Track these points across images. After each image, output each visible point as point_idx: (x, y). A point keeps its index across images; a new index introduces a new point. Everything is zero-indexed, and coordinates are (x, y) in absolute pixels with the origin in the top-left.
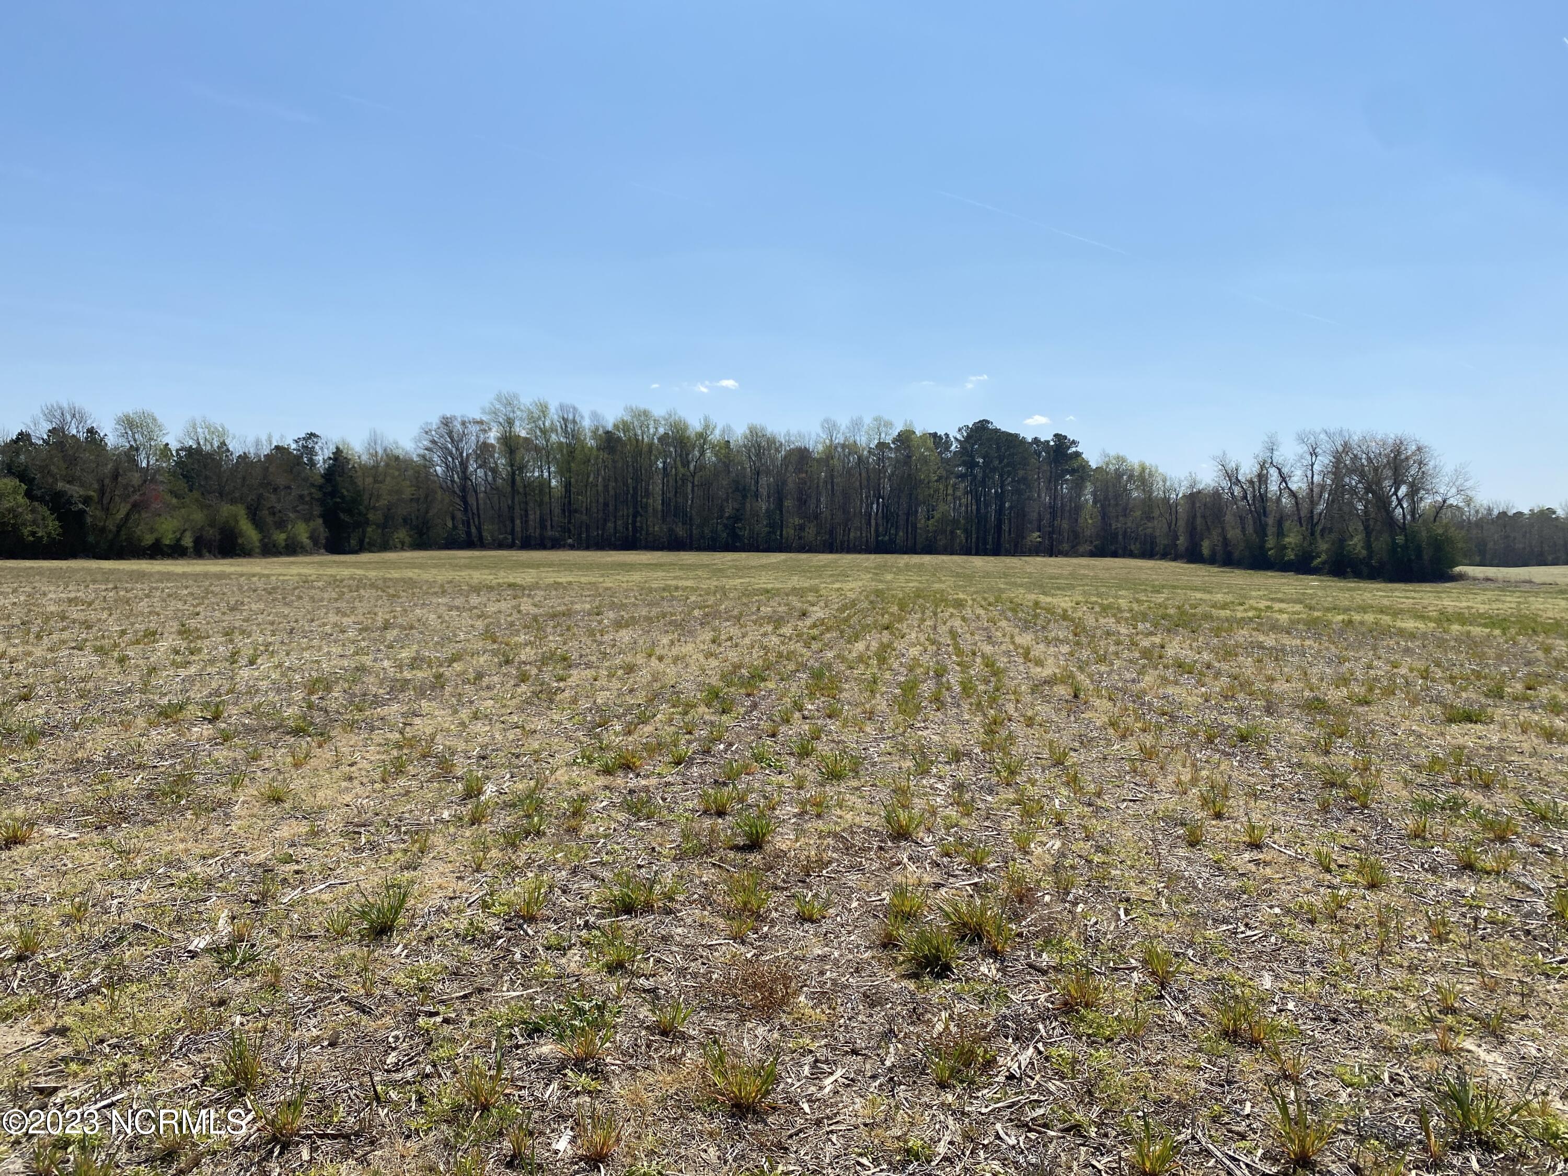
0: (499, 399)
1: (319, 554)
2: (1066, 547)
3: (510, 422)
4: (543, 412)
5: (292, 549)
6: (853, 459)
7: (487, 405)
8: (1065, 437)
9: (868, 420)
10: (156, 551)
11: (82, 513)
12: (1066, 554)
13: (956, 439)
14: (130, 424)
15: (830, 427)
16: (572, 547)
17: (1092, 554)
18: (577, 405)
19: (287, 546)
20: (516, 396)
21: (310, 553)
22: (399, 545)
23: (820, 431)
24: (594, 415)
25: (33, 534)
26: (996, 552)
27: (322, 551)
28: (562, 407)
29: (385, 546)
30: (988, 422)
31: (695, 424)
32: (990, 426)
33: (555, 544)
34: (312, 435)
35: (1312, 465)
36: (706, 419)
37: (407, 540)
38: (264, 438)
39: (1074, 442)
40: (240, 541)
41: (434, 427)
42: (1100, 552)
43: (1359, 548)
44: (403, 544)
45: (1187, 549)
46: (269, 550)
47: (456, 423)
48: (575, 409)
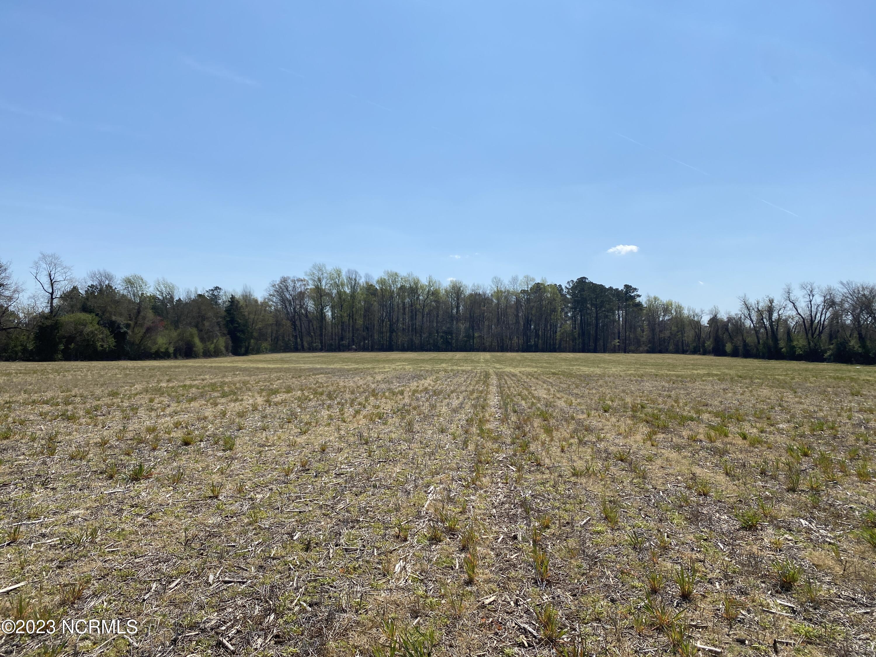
0: (314, 267)
1: (230, 356)
2: (632, 348)
3: (320, 280)
4: (338, 274)
5: (216, 353)
6: (514, 299)
7: (308, 271)
8: (631, 287)
9: (521, 278)
10: (158, 355)
11: (125, 333)
12: (633, 352)
13: (566, 287)
14: (129, 282)
15: (497, 281)
16: (356, 350)
17: (648, 352)
18: (357, 270)
19: (215, 352)
20: (324, 265)
21: (225, 356)
22: (264, 350)
23: (491, 283)
24: (367, 275)
25: (102, 346)
26: (595, 351)
27: (230, 354)
28: (349, 271)
29: (258, 351)
30: (585, 278)
31: (424, 281)
32: (587, 281)
33: (347, 348)
34: (217, 288)
35: (811, 301)
36: (430, 277)
37: (269, 347)
38: (193, 290)
39: (635, 289)
40: (194, 349)
41: (278, 282)
42: (652, 351)
43: (856, 347)
44: (266, 349)
45: (713, 349)
46: (207, 354)
47: (289, 281)
48: (356, 272)
